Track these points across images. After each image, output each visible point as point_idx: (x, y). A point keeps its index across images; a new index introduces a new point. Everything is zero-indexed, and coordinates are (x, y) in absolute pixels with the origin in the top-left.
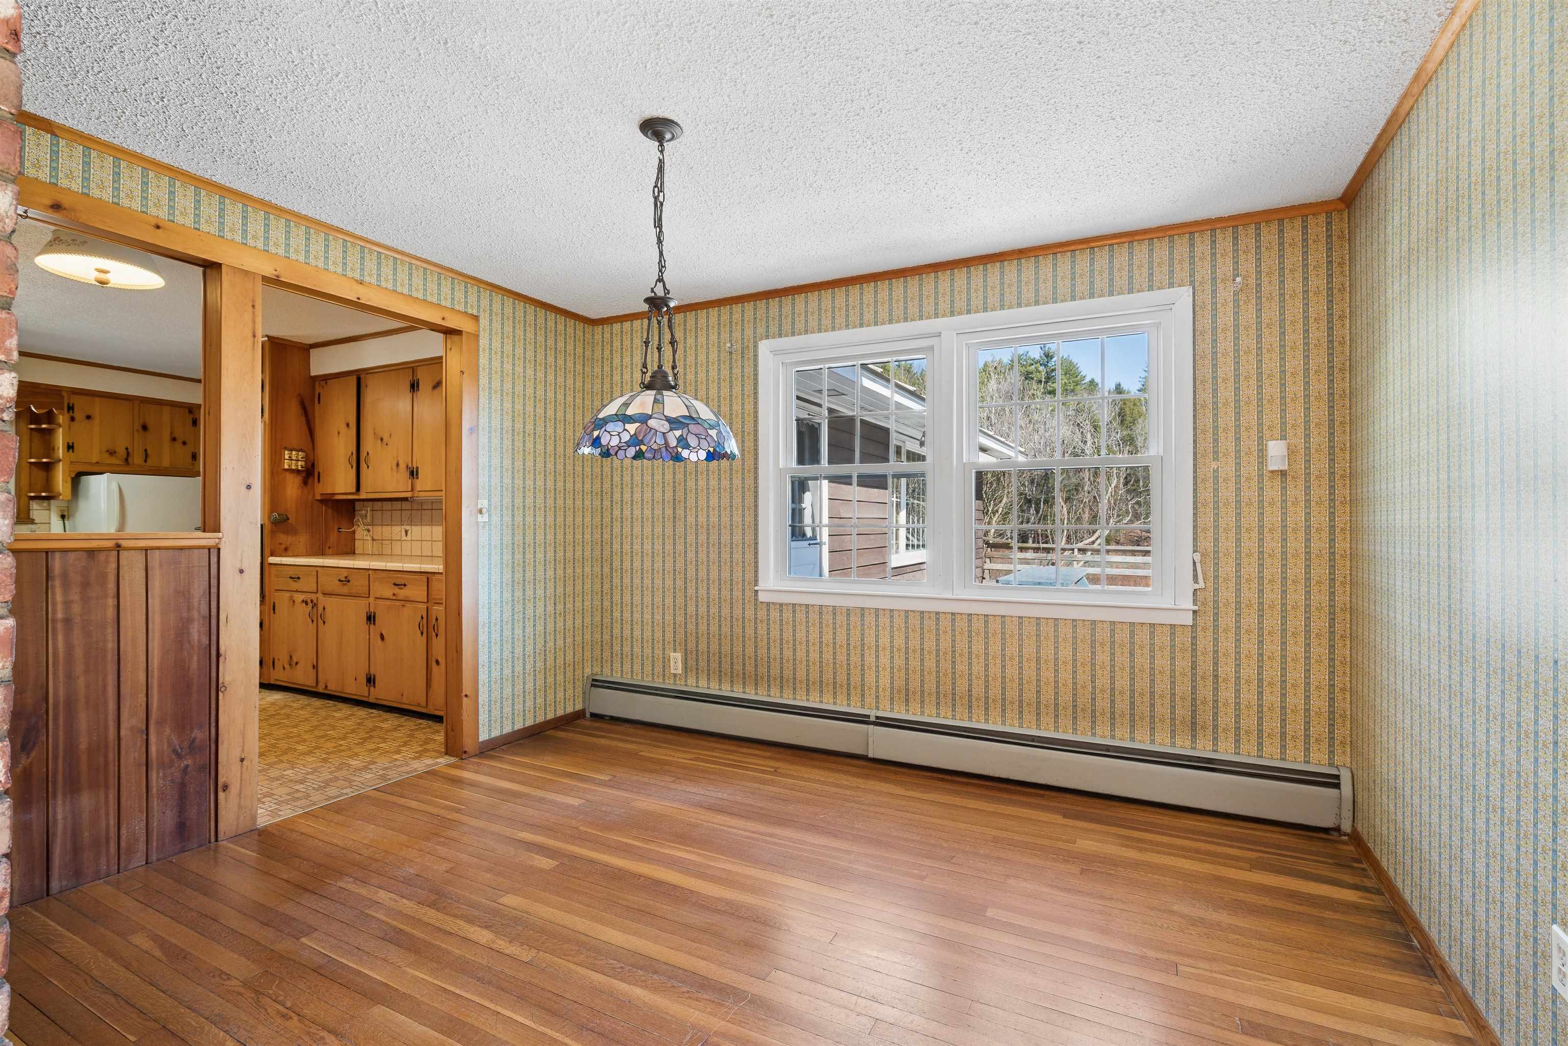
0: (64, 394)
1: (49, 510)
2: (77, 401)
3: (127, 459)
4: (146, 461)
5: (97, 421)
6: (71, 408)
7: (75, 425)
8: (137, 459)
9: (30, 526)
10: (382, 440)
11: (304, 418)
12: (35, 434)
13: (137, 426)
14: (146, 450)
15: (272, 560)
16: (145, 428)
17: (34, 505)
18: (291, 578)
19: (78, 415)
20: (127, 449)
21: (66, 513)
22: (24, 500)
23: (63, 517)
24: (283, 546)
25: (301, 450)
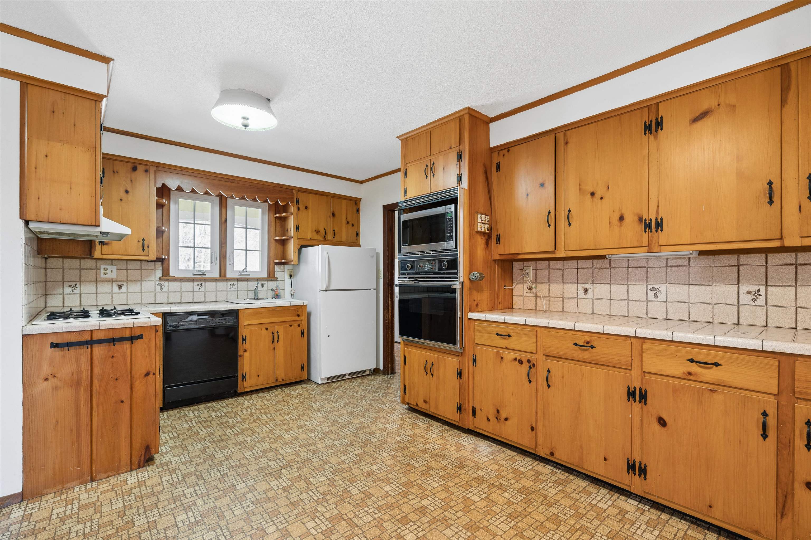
0: (294, 192)
1: (284, 271)
2: (301, 196)
3: (325, 236)
4: (334, 238)
5: (310, 211)
6: (298, 202)
7: (300, 212)
8: (330, 237)
9: (275, 282)
10: (593, 194)
11: (487, 186)
12: (277, 220)
13: (330, 214)
14: (334, 230)
15: (472, 315)
16: (334, 215)
17: (277, 268)
18: (498, 334)
19: (302, 207)
20: (325, 229)
21: (292, 274)
22: (272, 264)
23: (291, 276)
24: (475, 303)
25: (486, 215)
